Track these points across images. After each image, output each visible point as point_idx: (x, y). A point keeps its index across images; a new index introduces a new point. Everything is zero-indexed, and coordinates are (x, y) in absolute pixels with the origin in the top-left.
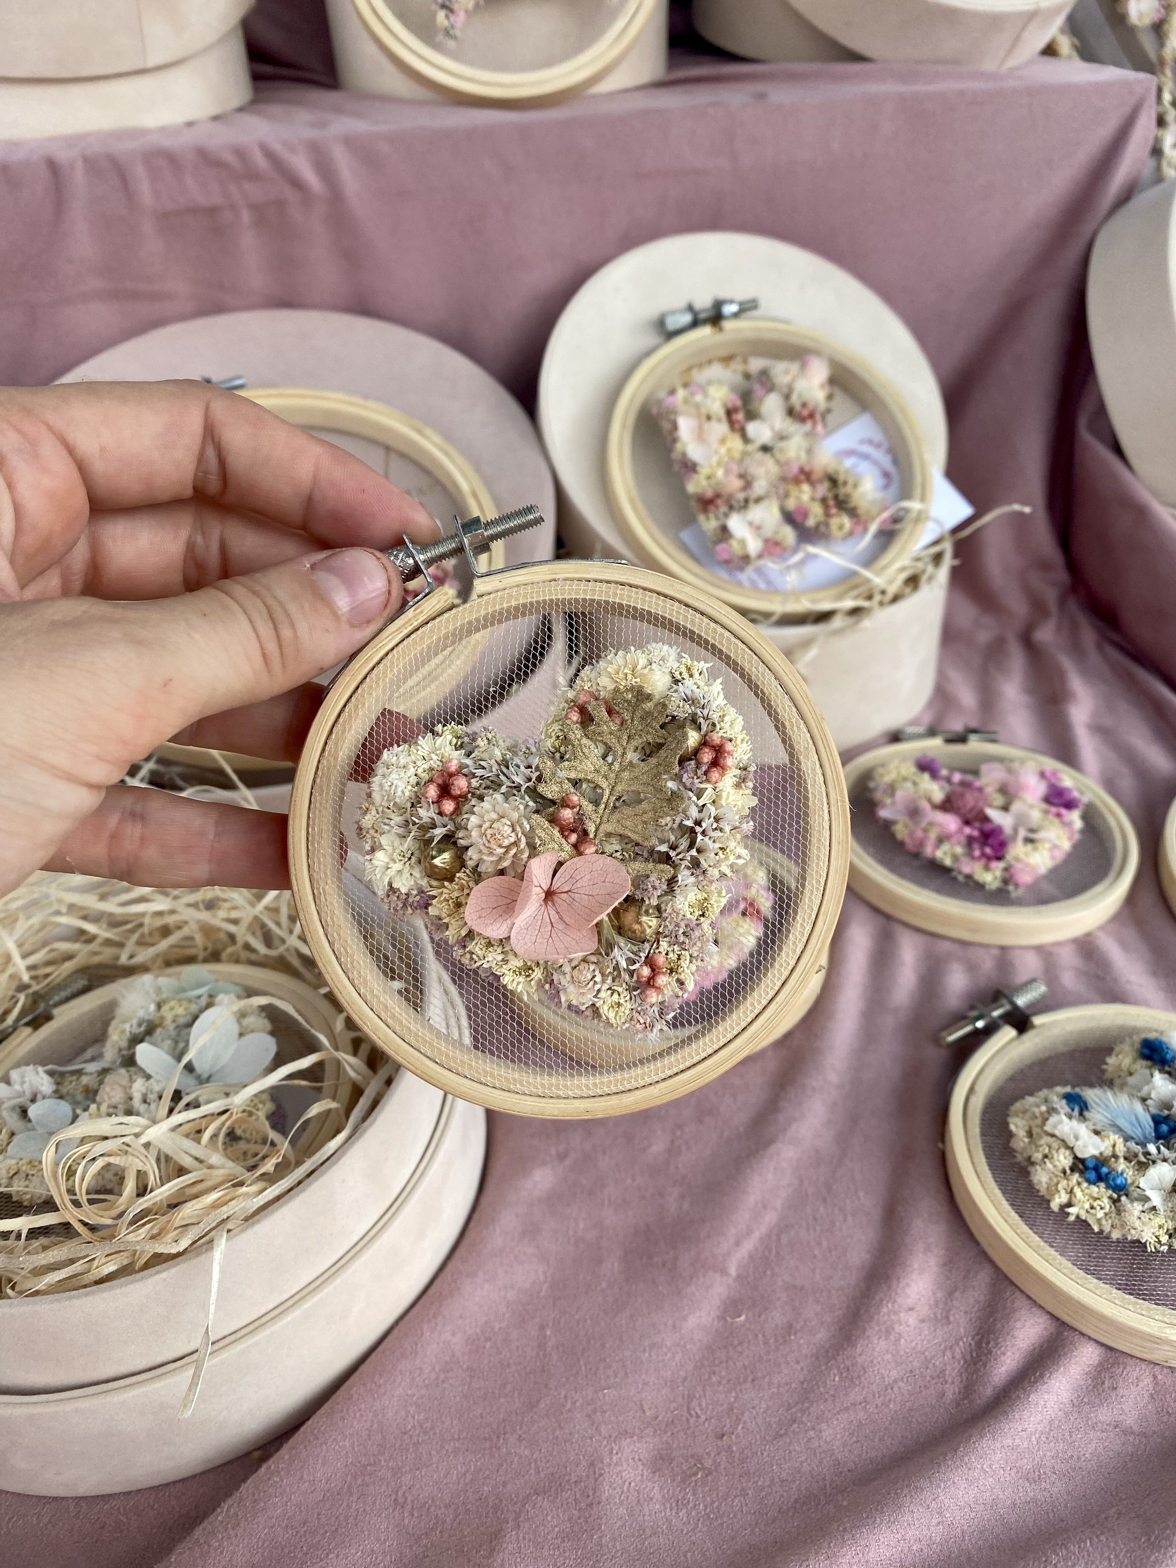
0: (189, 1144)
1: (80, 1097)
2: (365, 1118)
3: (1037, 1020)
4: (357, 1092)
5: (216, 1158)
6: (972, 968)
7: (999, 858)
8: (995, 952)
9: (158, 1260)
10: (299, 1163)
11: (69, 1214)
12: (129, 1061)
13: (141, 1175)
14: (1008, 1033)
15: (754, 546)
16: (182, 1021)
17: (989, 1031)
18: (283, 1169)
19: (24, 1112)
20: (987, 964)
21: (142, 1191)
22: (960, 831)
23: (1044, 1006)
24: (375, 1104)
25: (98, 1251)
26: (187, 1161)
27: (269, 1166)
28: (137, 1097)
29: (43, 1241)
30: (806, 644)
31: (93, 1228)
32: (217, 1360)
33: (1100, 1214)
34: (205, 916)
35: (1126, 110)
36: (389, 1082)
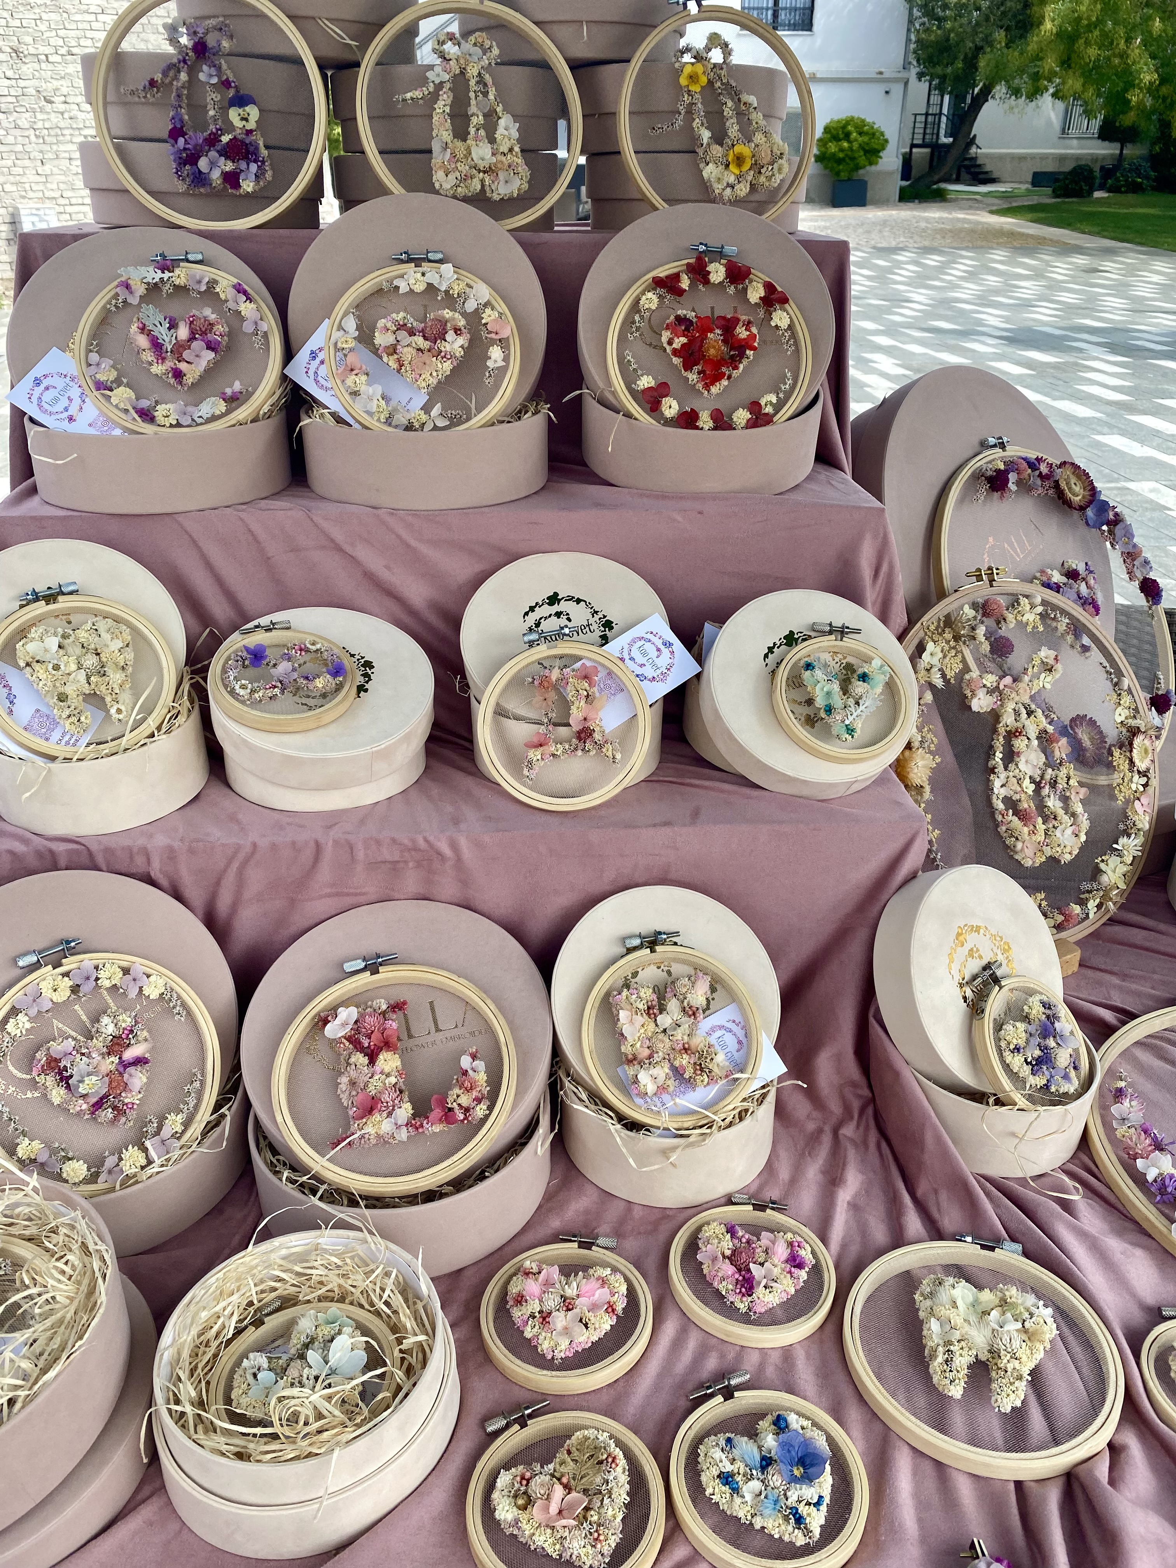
0: (327, 1404)
1: (278, 1371)
2: (401, 1402)
3: (736, 1394)
4: (399, 1388)
5: (337, 1413)
6: (722, 1356)
7: (750, 1296)
8: (738, 1348)
9: (310, 1455)
10: (371, 1420)
11: (277, 1429)
12: (302, 1357)
13: (307, 1417)
14: (720, 1399)
15: (651, 1088)
16: (327, 1338)
17: (712, 1396)
18: (364, 1422)
19: (255, 1376)
20: (731, 1356)
21: (306, 1424)
22: (733, 1275)
23: (743, 1387)
24: (407, 1395)
25: (288, 1447)
26: (325, 1413)
27: (358, 1421)
28: (305, 1376)
29: (265, 1439)
30: (674, 1149)
31: (287, 1437)
32: (330, 1501)
33: (724, 1501)
34: (342, 1281)
35: (908, 836)
36: (414, 1385)
